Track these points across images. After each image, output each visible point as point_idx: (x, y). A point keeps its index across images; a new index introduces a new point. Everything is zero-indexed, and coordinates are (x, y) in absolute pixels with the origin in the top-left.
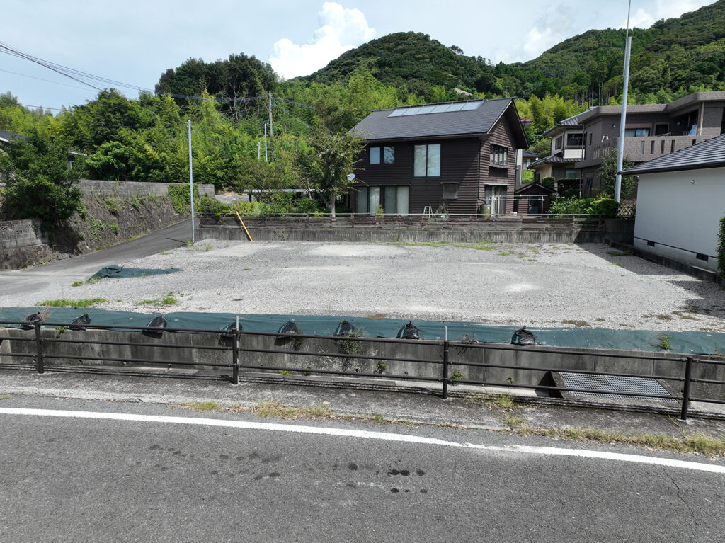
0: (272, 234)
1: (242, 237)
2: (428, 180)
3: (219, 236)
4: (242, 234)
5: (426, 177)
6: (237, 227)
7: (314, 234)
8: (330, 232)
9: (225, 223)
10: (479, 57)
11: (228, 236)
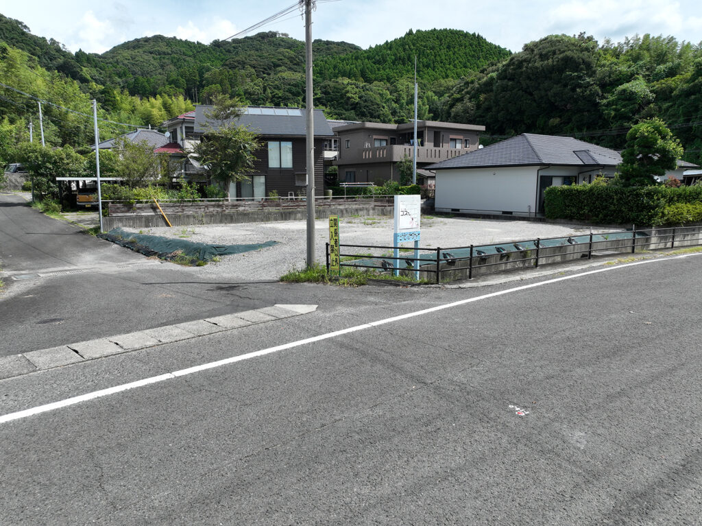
0: (192, 219)
1: (160, 224)
2: (281, 170)
3: (134, 223)
4: (161, 220)
5: (280, 168)
6: (153, 214)
7: (232, 217)
8: (245, 214)
9: (138, 211)
10: (52, 39)
11: (143, 224)
